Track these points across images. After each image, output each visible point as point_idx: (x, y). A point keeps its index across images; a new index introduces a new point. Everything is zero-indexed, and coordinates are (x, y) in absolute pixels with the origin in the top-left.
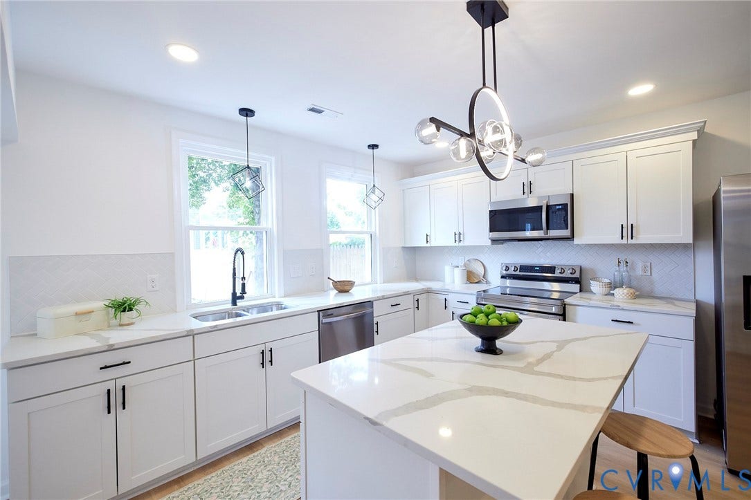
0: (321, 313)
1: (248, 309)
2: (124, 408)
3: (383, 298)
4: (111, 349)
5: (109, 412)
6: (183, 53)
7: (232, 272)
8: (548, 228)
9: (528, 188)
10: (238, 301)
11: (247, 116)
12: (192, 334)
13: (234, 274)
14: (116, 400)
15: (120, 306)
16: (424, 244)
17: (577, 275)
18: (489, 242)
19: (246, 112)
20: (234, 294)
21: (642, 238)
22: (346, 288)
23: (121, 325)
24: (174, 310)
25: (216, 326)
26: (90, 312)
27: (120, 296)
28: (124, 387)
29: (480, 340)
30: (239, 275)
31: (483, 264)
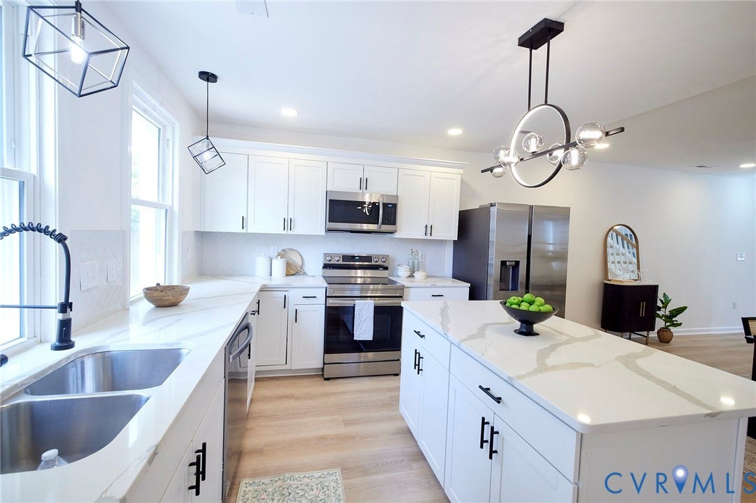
8: (382, 223)
9: (364, 184)
16: (238, 229)
18: (323, 232)
31: (302, 258)
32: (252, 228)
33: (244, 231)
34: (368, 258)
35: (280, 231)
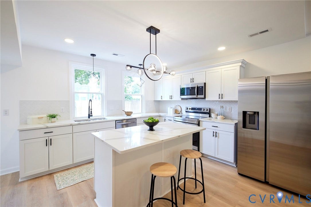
0: (116, 121)
1: (93, 120)
2: (51, 145)
3: (141, 118)
4: (47, 128)
5: (47, 146)
6: (69, 41)
7: (88, 107)
8: (197, 95)
9: (192, 80)
10: (90, 117)
11: (93, 56)
12: (72, 125)
13: (89, 108)
14: (49, 143)
15: (51, 116)
16: (160, 100)
17: (208, 111)
18: (181, 99)
19: (93, 55)
20: (89, 115)
21: (225, 99)
22: (129, 114)
23: (52, 122)
24: (69, 119)
25: (79, 123)
26: (42, 118)
27: (52, 113)
28: (51, 139)
29: (149, 127)
30: (90, 108)
31: (181, 107)
32: (164, 99)
33: (162, 100)
34: (200, 109)
35: (169, 99)
